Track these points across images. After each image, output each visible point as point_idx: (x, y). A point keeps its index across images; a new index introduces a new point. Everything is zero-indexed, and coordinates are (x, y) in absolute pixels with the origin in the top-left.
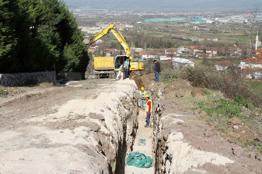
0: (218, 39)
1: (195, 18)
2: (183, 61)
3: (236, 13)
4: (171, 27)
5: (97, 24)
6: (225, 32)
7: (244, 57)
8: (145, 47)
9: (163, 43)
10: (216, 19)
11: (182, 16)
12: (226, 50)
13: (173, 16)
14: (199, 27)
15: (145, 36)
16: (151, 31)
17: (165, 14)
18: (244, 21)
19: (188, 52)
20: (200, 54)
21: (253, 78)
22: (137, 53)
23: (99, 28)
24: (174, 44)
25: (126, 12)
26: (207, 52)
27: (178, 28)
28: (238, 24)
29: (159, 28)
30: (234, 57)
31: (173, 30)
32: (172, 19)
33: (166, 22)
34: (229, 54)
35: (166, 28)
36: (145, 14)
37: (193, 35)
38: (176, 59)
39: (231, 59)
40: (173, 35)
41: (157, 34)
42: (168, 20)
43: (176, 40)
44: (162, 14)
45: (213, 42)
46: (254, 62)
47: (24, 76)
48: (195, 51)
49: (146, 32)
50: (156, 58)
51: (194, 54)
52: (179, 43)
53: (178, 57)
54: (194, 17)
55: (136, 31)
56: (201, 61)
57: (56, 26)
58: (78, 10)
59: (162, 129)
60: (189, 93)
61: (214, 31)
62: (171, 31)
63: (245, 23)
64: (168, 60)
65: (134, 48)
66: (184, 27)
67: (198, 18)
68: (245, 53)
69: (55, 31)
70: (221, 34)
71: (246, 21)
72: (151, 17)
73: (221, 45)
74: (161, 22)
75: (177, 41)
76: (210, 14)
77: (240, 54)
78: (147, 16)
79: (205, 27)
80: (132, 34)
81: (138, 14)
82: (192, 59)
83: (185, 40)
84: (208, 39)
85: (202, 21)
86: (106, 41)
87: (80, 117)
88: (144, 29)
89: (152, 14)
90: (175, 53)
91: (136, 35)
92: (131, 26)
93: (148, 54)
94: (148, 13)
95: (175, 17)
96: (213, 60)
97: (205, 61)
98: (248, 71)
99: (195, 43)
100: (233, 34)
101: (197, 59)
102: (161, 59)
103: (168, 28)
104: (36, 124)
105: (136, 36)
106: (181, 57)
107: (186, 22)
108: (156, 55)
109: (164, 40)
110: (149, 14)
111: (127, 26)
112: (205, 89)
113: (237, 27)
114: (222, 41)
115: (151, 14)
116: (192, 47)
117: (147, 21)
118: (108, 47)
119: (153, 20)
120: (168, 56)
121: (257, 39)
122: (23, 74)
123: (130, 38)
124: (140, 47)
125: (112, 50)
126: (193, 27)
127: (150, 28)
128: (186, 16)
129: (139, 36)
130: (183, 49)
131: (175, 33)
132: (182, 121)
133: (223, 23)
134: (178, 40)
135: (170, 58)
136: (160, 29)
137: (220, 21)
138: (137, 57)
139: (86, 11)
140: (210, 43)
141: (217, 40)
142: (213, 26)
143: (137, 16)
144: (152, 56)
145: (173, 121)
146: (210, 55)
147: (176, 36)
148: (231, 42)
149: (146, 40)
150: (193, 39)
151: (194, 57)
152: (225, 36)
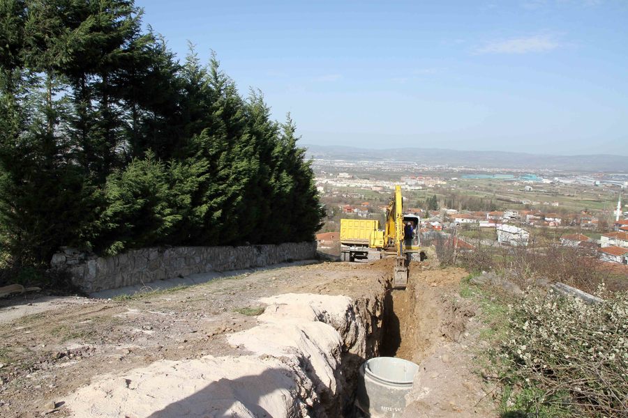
0: (560, 204)
2: (514, 229)
3: (583, 172)
4: (495, 186)
5: (403, 179)
6: (569, 196)
7: (604, 230)
8: (460, 209)
9: (484, 204)
10: (556, 178)
11: (510, 173)
12: (575, 218)
13: (499, 173)
14: (532, 187)
17: (488, 170)
18: (595, 183)
19: (519, 218)
20: (536, 221)
21: (625, 261)
22: (449, 215)
23: (405, 183)
24: (499, 207)
25: (439, 166)
26: (546, 219)
27: (503, 187)
28: (586, 186)
29: (480, 187)
30: (587, 228)
31: (498, 189)
32: (497, 177)
34: (578, 224)
35: (489, 187)
36: (463, 169)
37: (524, 197)
38: (501, 227)
40: (498, 196)
41: (477, 194)
42: (491, 177)
43: (502, 202)
44: (485, 169)
45: (553, 207)
46: (622, 237)
48: (528, 217)
49: (462, 191)
50: (473, 223)
51: (528, 220)
52: (505, 205)
53: (505, 223)
54: (526, 175)
56: (538, 231)
58: (382, 163)
61: (553, 193)
62: (495, 190)
63: (597, 185)
64: (491, 227)
65: (446, 209)
66: (512, 187)
67: (531, 177)
68: (604, 224)
70: (563, 197)
71: (598, 183)
72: (470, 173)
73: (564, 212)
74: (483, 179)
76: (547, 172)
77: (596, 225)
79: (542, 188)
80: (444, 192)
81: (454, 169)
82: (525, 228)
83: (514, 202)
84: (545, 203)
85: (537, 180)
86: (411, 198)
88: (461, 186)
90: (501, 218)
92: (445, 183)
93: (463, 217)
94: (466, 167)
95: (502, 173)
96: (556, 231)
97: (545, 232)
98: (615, 250)
99: (527, 207)
100: (579, 199)
102: (481, 225)
103: (492, 187)
106: (508, 223)
107: (516, 181)
108: (475, 219)
109: (486, 201)
110: (467, 169)
111: (439, 182)
113: (585, 190)
114: (565, 207)
116: (525, 212)
118: (411, 206)
120: (491, 221)
121: (619, 207)
123: (442, 197)
124: (453, 209)
125: (416, 210)
126: (525, 186)
128: (516, 174)
129: (454, 196)
130: (511, 214)
131: (501, 193)
133: (566, 184)
135: (493, 225)
137: (561, 181)
138: (449, 220)
139: (391, 163)
140: (549, 208)
141: (557, 204)
142: (552, 188)
143: (452, 171)
144: (469, 221)
146: (551, 224)
147: (502, 196)
148: (578, 209)
149: (462, 200)
150: (525, 202)
151: (528, 225)
152: (568, 200)
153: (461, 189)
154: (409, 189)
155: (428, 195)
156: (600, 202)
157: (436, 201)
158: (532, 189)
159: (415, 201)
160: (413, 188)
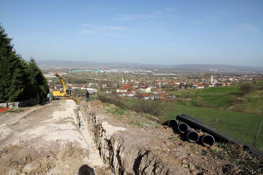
0: (107, 80)
2: (92, 89)
3: (113, 68)
4: (85, 74)
5: (49, 73)
7: (118, 87)
8: (73, 83)
10: (105, 70)
11: (90, 69)
12: (110, 84)
13: (86, 69)
14: (98, 74)
16: (76, 76)
17: (82, 68)
19: (94, 86)
20: (99, 86)
21: (123, 96)
22: (70, 86)
23: (50, 75)
24: (87, 82)
25: (63, 67)
26: (102, 85)
27: (88, 74)
28: (114, 73)
29: (79, 75)
30: (114, 87)
32: (85, 71)
33: (83, 72)
34: (112, 86)
35: (83, 75)
36: (73, 68)
38: (88, 89)
39: (112, 88)
40: (86, 78)
41: (79, 77)
42: (83, 71)
44: (80, 68)
46: (122, 89)
47: (26, 102)
48: (97, 85)
50: (79, 88)
51: (96, 86)
52: (89, 81)
53: (89, 88)
54: (95, 70)
55: (69, 76)
56: (100, 89)
57: (35, 77)
59: (98, 121)
60: (102, 106)
61: (105, 76)
62: (85, 76)
65: (68, 84)
66: (91, 74)
67: (97, 70)
68: (118, 86)
69: (34, 79)
70: (108, 77)
71: (118, 72)
72: (75, 69)
73: (108, 82)
76: (102, 68)
77: (116, 86)
79: (101, 74)
80: (66, 77)
82: (96, 89)
83: (92, 80)
84: (102, 79)
85: (99, 71)
86: (54, 81)
87: (65, 119)
90: (88, 86)
91: (68, 78)
92: (66, 74)
93: (75, 87)
96: (105, 89)
97: (102, 90)
98: (120, 93)
99: (96, 81)
100: (113, 77)
101: (98, 88)
102: (81, 89)
104: (49, 123)
106: (90, 88)
107: (92, 72)
109: (82, 80)
111: (64, 74)
112: (108, 104)
116: (95, 83)
117: (74, 71)
118: (55, 84)
119: (76, 71)
120: (85, 87)
121: (123, 80)
122: (26, 101)
124: (71, 84)
125: (57, 85)
126: (95, 74)
128: (92, 69)
129: (70, 79)
130: (91, 84)
131: (87, 77)
132: (105, 117)
133: (108, 72)
135: (85, 88)
138: (70, 88)
139: (43, 66)
140: (103, 81)
142: (104, 74)
143: (69, 69)
144: (77, 88)
145: (102, 118)
146: (104, 87)
147: (88, 78)
148: (112, 81)
149: (74, 80)
150: (96, 79)
151: (96, 88)
152: (110, 78)
153: (73, 76)
154: (52, 77)
156: (118, 78)
159: (55, 82)
160: (54, 76)
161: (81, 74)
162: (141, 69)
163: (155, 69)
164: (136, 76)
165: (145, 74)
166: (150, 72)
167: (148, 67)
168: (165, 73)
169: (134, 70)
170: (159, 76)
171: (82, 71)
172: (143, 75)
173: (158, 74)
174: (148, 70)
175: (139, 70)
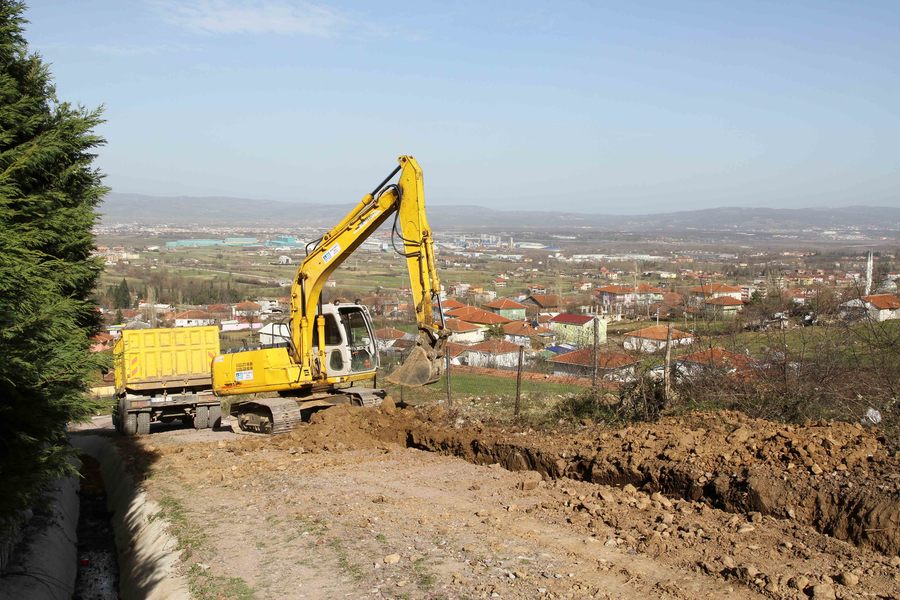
0: (337, 283)
1: (280, 239)
4: (228, 258)
6: (348, 269)
9: (216, 291)
11: (250, 235)
13: (232, 236)
14: (290, 256)
15: (170, 278)
16: (184, 265)
17: (213, 231)
18: (381, 246)
24: (242, 294)
25: (120, 225)
27: (244, 259)
29: (202, 261)
31: (236, 263)
32: (230, 242)
33: (218, 248)
35: (218, 261)
36: (167, 230)
37: (281, 275)
40: (237, 275)
41: (200, 273)
42: (220, 243)
43: (245, 285)
44: (205, 230)
49: (172, 270)
52: (253, 291)
53: (264, 321)
54: (277, 237)
55: (148, 266)
62: (230, 265)
63: (384, 251)
66: (257, 258)
67: (286, 240)
71: (385, 247)
72: (181, 236)
74: (206, 247)
75: (248, 287)
76: (310, 232)
78: (171, 234)
80: (138, 273)
81: (150, 230)
83: (264, 285)
85: (296, 245)
88: (167, 262)
89: (184, 231)
90: (256, 313)
91: (149, 275)
92: (136, 256)
93: (189, 317)
94: (172, 227)
95: (237, 237)
100: (365, 273)
102: (226, 328)
103: (223, 260)
105: (149, 278)
106: (272, 321)
107: (261, 248)
108: (211, 318)
109: (218, 284)
110: (174, 230)
111: (125, 256)
113: (369, 258)
114: (345, 287)
115: (180, 230)
117: (172, 244)
119: (185, 243)
120: (242, 320)
123: (135, 283)
124: (163, 303)
126: (278, 257)
127: (181, 260)
128: (261, 236)
129: (159, 279)
130: (267, 304)
131: (241, 270)
134: (250, 285)
136: (206, 262)
138: (162, 324)
141: (334, 284)
143: (148, 235)
144: (200, 322)
147: (244, 276)
148: (367, 289)
149: (175, 285)
150: (283, 283)
152: (351, 277)
153: (167, 266)
155: (108, 281)
156: (394, 276)
157: (127, 291)
158: (290, 261)
161: (207, 259)
162: (495, 232)
163: (562, 234)
164: (476, 268)
165: (518, 257)
166: (537, 246)
167: (525, 227)
168: (609, 254)
169: (463, 239)
170: (585, 265)
171: (213, 242)
172: (507, 261)
173: (578, 258)
174: (529, 240)
175: (484, 237)
